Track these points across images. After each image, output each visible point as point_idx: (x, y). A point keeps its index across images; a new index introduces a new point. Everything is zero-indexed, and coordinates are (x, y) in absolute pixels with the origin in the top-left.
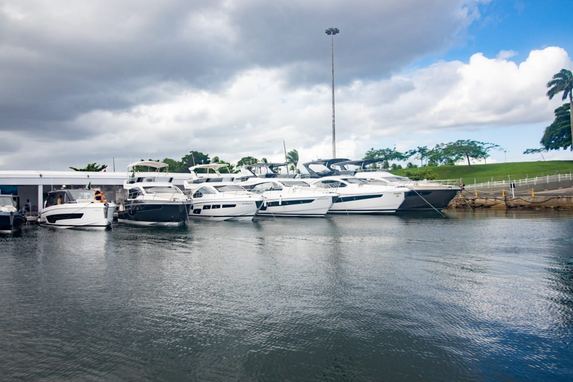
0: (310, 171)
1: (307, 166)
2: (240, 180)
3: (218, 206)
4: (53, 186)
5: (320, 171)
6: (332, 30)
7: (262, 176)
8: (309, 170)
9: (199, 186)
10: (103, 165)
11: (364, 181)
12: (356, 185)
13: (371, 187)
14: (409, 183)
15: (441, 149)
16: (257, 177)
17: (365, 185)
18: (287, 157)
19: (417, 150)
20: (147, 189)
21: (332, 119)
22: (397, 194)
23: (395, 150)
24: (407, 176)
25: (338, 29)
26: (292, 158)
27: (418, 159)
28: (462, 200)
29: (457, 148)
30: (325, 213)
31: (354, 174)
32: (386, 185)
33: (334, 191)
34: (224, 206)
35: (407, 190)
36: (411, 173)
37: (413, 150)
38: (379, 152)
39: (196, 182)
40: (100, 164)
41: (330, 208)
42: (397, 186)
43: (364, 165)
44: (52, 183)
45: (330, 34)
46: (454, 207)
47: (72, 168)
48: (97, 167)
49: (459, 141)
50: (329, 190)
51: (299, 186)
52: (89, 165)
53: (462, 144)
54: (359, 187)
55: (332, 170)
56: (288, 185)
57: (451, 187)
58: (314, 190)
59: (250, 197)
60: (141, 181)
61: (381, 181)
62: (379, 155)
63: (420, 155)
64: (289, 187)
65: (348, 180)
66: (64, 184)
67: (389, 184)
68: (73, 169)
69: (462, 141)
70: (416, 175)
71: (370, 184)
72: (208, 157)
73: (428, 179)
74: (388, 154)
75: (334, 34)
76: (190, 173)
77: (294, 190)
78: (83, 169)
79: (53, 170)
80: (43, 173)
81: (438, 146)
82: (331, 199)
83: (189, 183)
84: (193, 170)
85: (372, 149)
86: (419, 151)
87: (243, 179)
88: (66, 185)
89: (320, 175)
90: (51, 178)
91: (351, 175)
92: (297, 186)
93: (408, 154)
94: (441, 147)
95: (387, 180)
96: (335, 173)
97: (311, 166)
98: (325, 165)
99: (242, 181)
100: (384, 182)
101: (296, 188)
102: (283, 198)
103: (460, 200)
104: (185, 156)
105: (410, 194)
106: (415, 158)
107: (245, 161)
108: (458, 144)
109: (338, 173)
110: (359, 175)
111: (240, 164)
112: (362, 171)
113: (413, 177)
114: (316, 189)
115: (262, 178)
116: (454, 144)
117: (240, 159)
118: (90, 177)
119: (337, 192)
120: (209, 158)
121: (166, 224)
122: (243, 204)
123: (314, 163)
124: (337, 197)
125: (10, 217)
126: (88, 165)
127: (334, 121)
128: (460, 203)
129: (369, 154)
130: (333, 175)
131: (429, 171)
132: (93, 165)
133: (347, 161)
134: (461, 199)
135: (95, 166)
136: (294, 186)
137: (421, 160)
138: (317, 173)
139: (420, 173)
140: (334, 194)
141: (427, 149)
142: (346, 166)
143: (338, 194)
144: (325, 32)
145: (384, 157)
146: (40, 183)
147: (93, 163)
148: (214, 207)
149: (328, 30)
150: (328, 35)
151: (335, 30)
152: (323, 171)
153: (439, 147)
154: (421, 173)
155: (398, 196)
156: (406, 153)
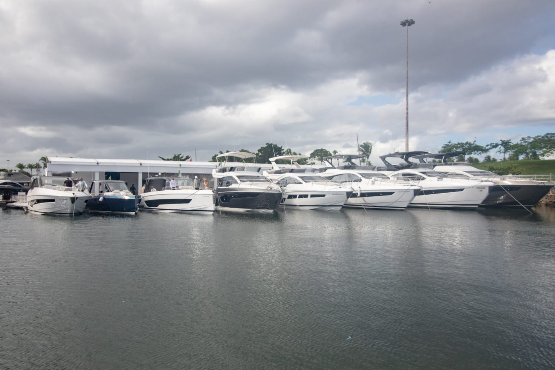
0: (387, 164)
1: (383, 158)
2: (318, 171)
3: (306, 196)
4: (150, 173)
5: (397, 164)
6: (407, 21)
7: (341, 167)
8: (385, 162)
9: (281, 176)
10: (187, 155)
11: (443, 175)
12: (435, 179)
13: (451, 180)
14: (494, 178)
15: (527, 142)
16: (335, 168)
17: (444, 179)
18: (359, 150)
19: (500, 143)
20: (240, 178)
21: (405, 111)
22: (480, 188)
23: (476, 143)
24: (490, 171)
25: (414, 20)
26: (364, 150)
27: (501, 153)
28: (553, 197)
29: (546, 141)
30: (406, 206)
31: (433, 167)
32: (468, 179)
33: (415, 184)
34: (312, 196)
35: (491, 184)
36: (495, 168)
37: (495, 143)
38: (457, 145)
39: (277, 172)
40: (184, 155)
41: (412, 201)
42: (480, 180)
43: (445, 159)
44: (148, 171)
45: (406, 25)
46: (544, 204)
47: (160, 157)
48: (182, 157)
49: (548, 134)
50: (411, 183)
51: (378, 178)
52: (175, 155)
53: (552, 137)
54: (439, 180)
55: (410, 163)
56: (367, 177)
57: (544, 183)
58: (395, 182)
59: (340, 187)
60: (234, 171)
61: (462, 175)
62: (457, 148)
63: (502, 148)
64: (369, 179)
65: (427, 173)
66: (160, 171)
67: (471, 178)
68: (161, 159)
69: (551, 134)
70: (499, 170)
71: (450, 178)
72: (282, 148)
73: (513, 174)
74: (466, 147)
75: (409, 25)
76: (271, 163)
77: (374, 182)
78: (169, 158)
79: (150, 159)
80: (143, 162)
81: (523, 139)
82: (412, 193)
83: (269, 173)
84: (274, 161)
85: (450, 142)
86: (502, 145)
87: (321, 170)
88: (161, 173)
89: (397, 168)
90: (147, 166)
91: (430, 168)
92: (376, 178)
93: (489, 147)
94: (527, 141)
95: (469, 174)
96: (413, 166)
97: (388, 159)
98: (402, 158)
99: (320, 172)
100: (466, 176)
101: (375, 180)
102: (362, 189)
103: (551, 197)
104: (260, 148)
105: (495, 190)
106: (497, 152)
107: (317, 153)
108: (547, 137)
109: (416, 166)
110: (438, 169)
111: (313, 155)
112: (442, 165)
113: (498, 171)
114: (396, 181)
115: (341, 169)
116: (543, 137)
117: (312, 152)
118: (182, 166)
119: (419, 185)
120: (283, 150)
121: (262, 211)
122: (333, 194)
123: (391, 155)
124: (419, 190)
125: (135, 200)
126: (173, 156)
127: (407, 113)
128: (551, 200)
129: (446, 147)
130: (411, 167)
131: (515, 166)
132: (179, 156)
133: (426, 154)
134: (551, 195)
135: (180, 156)
136: (373, 178)
137: (503, 154)
138: (394, 166)
139: (504, 168)
140: (415, 187)
141: (511, 142)
142: (425, 159)
143: (420, 187)
144: (400, 24)
145: (461, 150)
146: (140, 171)
147: (179, 154)
148: (301, 196)
149: (403, 22)
150: (403, 27)
151: (410, 21)
152: (400, 164)
153: (525, 141)
154: (506, 167)
155: (482, 191)
156: (487, 146)
